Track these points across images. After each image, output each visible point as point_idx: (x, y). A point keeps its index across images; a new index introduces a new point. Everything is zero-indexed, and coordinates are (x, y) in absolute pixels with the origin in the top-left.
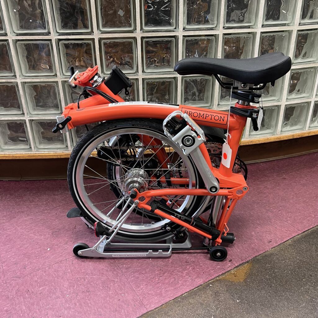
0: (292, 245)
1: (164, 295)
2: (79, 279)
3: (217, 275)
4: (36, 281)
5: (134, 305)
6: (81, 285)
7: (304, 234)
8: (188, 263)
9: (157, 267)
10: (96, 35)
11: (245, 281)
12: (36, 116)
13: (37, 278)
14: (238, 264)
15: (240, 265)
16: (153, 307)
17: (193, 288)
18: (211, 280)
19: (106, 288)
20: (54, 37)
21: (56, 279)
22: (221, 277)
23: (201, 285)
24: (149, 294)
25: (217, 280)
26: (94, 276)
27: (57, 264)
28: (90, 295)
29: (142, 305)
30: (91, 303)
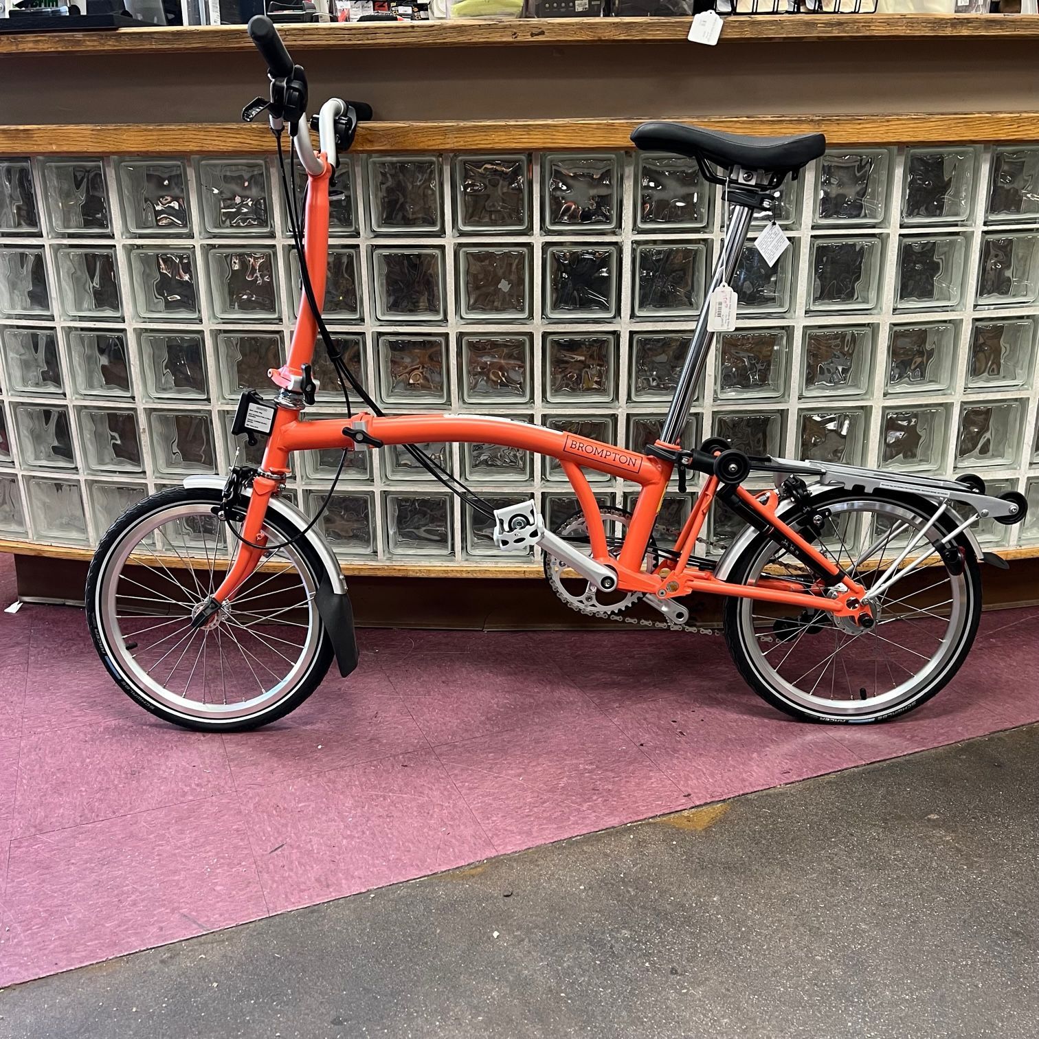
0: (836, 783)
1: (535, 834)
2: (374, 797)
3: (652, 815)
4: (292, 794)
5: (475, 844)
6: (376, 806)
7: (870, 766)
8: (597, 792)
9: (532, 792)
10: (453, 327)
11: (707, 830)
12: (318, 482)
13: (295, 789)
14: (702, 803)
15: (706, 804)
16: (510, 849)
17: (597, 830)
18: (636, 822)
19: (425, 815)
20: (370, 328)
21: (330, 793)
22: (658, 819)
23: (613, 827)
24: (506, 830)
25: (650, 824)
26: (404, 796)
27: (334, 772)
28: (392, 822)
29: (489, 843)
30: (392, 834)
